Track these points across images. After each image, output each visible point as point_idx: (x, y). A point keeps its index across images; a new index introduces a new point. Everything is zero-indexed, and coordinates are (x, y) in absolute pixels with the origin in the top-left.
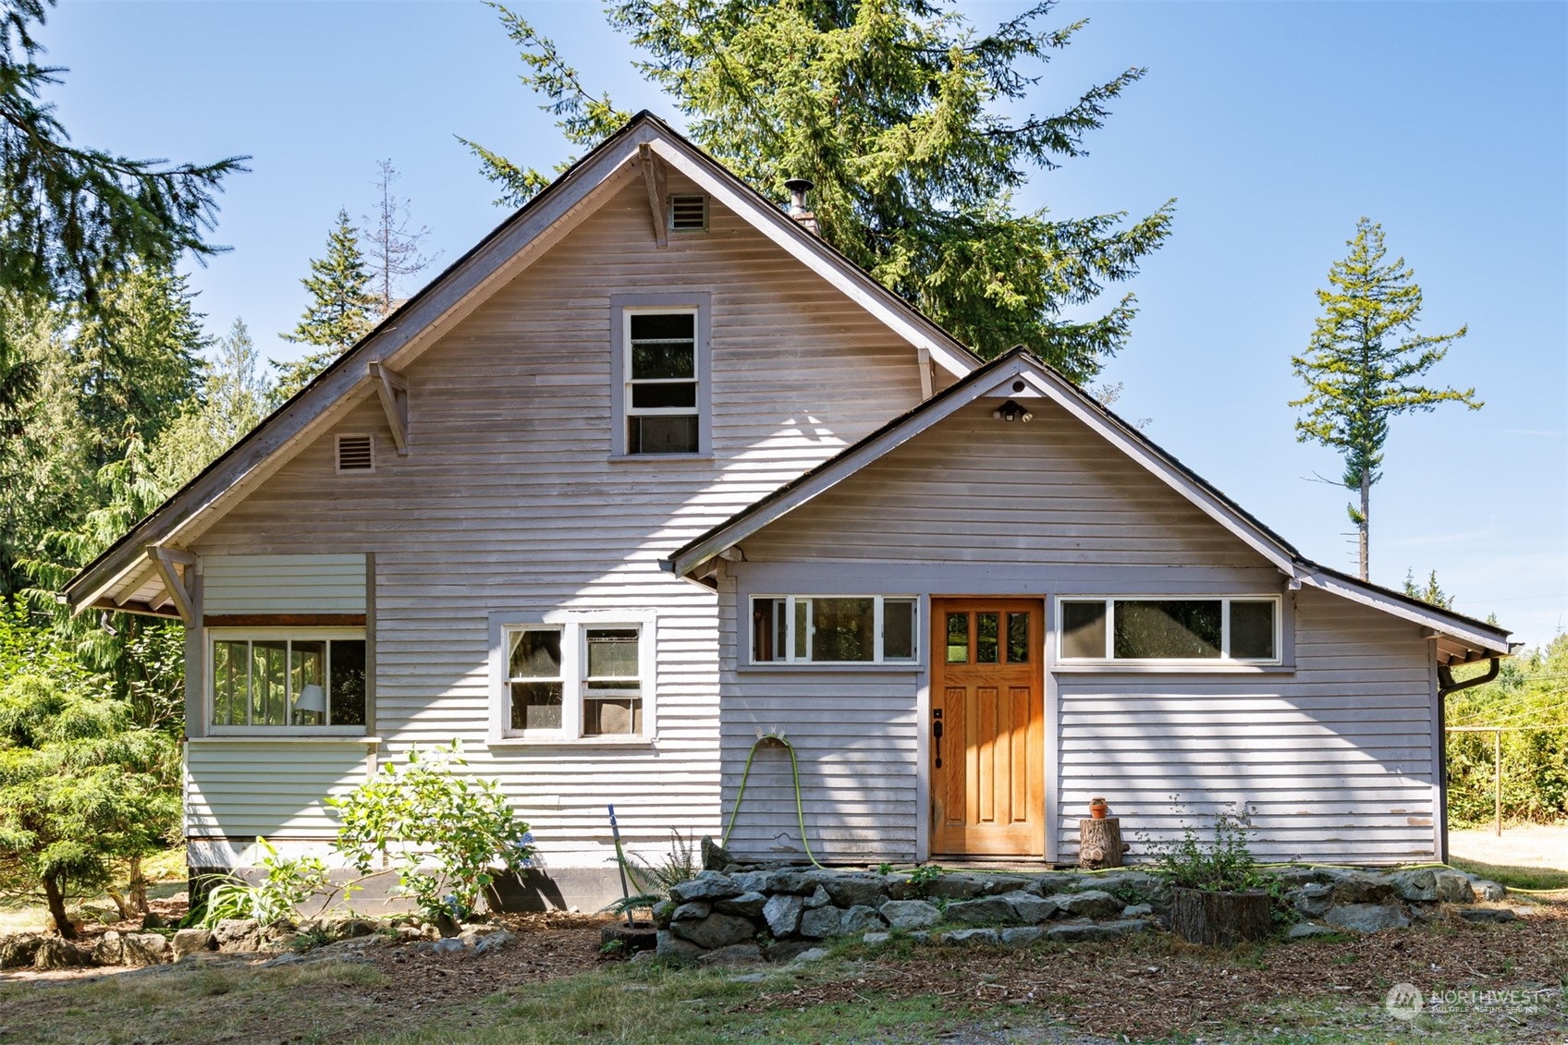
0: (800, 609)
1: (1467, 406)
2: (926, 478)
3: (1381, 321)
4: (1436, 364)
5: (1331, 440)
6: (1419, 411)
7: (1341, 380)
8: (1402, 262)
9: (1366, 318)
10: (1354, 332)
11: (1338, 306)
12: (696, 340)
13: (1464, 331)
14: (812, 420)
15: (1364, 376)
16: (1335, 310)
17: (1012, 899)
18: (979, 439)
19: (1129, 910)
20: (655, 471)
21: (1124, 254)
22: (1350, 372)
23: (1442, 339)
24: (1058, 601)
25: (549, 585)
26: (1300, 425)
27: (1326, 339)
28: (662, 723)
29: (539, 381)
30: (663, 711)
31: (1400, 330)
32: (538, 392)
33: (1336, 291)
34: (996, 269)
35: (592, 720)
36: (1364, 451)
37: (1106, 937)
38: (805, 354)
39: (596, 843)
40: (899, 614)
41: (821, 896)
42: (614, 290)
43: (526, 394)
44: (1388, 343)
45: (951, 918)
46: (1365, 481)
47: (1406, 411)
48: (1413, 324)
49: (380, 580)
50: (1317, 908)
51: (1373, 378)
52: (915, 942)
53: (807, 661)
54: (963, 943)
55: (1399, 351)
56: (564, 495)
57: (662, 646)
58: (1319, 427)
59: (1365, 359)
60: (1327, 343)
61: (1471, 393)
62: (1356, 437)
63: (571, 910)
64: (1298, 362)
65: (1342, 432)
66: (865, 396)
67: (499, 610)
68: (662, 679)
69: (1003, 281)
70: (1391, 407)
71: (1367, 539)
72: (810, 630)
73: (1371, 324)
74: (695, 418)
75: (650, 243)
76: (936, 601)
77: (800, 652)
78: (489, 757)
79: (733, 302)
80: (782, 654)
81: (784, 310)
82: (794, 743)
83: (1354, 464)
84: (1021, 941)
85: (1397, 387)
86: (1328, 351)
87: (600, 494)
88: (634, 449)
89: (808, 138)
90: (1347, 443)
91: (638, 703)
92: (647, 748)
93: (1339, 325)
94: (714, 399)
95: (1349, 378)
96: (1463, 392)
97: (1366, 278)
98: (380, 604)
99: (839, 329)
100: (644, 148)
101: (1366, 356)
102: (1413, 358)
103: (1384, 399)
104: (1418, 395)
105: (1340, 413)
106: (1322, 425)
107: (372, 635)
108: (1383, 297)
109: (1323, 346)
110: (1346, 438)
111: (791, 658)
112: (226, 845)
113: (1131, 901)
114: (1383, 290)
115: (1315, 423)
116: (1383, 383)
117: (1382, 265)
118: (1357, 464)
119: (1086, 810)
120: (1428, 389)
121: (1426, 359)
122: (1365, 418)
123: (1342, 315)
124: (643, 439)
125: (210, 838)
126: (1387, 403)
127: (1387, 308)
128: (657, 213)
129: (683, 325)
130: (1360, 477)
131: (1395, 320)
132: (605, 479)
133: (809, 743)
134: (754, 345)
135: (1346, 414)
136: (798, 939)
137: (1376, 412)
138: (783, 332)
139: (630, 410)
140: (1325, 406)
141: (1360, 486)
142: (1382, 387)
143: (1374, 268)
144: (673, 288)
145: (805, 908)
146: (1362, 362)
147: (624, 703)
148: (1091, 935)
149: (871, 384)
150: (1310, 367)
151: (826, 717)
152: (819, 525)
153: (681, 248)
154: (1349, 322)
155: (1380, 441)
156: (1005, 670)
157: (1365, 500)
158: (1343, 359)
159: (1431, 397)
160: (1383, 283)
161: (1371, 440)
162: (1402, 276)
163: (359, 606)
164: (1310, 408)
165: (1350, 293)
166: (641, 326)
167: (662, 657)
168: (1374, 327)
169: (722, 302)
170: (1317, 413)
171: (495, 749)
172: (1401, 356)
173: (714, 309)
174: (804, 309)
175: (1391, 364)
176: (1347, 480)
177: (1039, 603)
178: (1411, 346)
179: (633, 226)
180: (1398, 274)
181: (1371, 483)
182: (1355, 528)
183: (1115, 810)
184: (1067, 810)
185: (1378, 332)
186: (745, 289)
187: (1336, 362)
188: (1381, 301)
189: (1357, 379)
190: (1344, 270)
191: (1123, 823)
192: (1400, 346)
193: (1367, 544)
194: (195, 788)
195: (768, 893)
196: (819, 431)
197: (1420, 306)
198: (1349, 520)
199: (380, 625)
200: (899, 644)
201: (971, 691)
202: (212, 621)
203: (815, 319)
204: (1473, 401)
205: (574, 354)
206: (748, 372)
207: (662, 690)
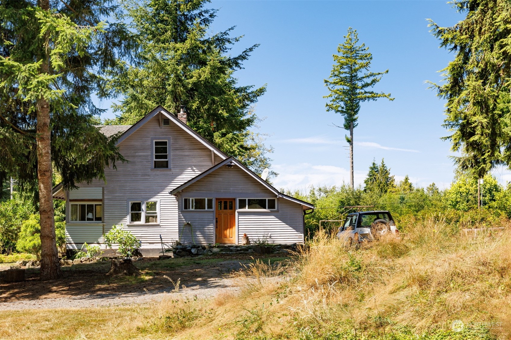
0: (192, 200)
1: (388, 99)
2: (215, 177)
3: (357, 67)
4: (377, 83)
5: (339, 111)
6: (371, 100)
7: (342, 88)
8: (364, 45)
9: (351, 65)
10: (347, 70)
11: (340, 61)
12: (168, 146)
13: (387, 72)
14: (194, 168)
15: (351, 87)
16: (339, 62)
17: (231, 248)
18: (224, 170)
19: (249, 250)
20: (160, 172)
21: (254, 96)
22: (345, 85)
23: (379, 74)
24: (238, 199)
25: (139, 193)
26: (327, 105)
27: (336, 73)
28: (161, 220)
29: (137, 154)
30: (161, 218)
31: (364, 70)
32: (137, 156)
33: (340, 55)
34: (221, 106)
35: (147, 220)
36: (351, 116)
37: (246, 253)
38: (189, 149)
39: (148, 244)
40: (210, 201)
41: (200, 248)
42: (152, 137)
43: (134, 156)
44: (360, 75)
45: (221, 250)
46: (352, 127)
47: (367, 101)
48: (368, 68)
49: (105, 192)
50: (279, 249)
51: (355, 88)
52: (217, 254)
53: (193, 209)
54: (224, 254)
55: (364, 78)
56: (142, 176)
57: (161, 205)
58: (334, 106)
59: (351, 81)
60: (337, 74)
61: (390, 95)
62: (348, 110)
63: (144, 256)
64: (326, 82)
65: (343, 108)
66: (201, 158)
67: (129, 198)
68: (161, 212)
69: (223, 109)
70: (361, 99)
71: (352, 148)
72: (194, 204)
73: (353, 68)
74: (167, 161)
75: (159, 128)
76: (216, 199)
77: (192, 208)
78: (127, 227)
79: (175, 139)
80: (189, 208)
81: (185, 141)
82: (191, 224)
83: (347, 120)
84: (233, 254)
85: (363, 91)
86: (338, 78)
87: (149, 176)
88: (155, 167)
89: (175, 76)
90: (345, 112)
91: (156, 217)
92: (158, 225)
93: (342, 68)
94: (171, 158)
95: (345, 87)
96: (387, 95)
97: (351, 50)
98: (105, 197)
99: (196, 145)
100: (160, 112)
101: (351, 80)
102: (369, 81)
103: (358, 96)
104: (371, 95)
105: (342, 101)
106: (335, 105)
107: (103, 203)
108: (358, 57)
109: (335, 75)
110: (344, 110)
111: (191, 209)
112: (74, 245)
113: (250, 249)
114: (358, 55)
115: (333, 105)
116: (358, 90)
117: (357, 45)
118: (349, 120)
119: (243, 235)
120: (374, 92)
121: (374, 81)
122: (351, 103)
123: (342, 64)
124: (157, 165)
125: (71, 243)
126: (359, 98)
127: (359, 62)
128: (161, 122)
129: (165, 143)
130: (350, 125)
131: (361, 67)
132: (150, 173)
133: (194, 224)
134: (179, 147)
135: (344, 101)
136: (197, 255)
137: (355, 101)
138: (185, 145)
139: (155, 160)
140: (336, 98)
141: (350, 128)
142: (358, 91)
143: (354, 47)
144: (163, 136)
145: (198, 250)
146: (350, 81)
147: (153, 217)
148: (243, 253)
149: (201, 155)
150: (331, 83)
151: (197, 219)
152: (196, 185)
153: (164, 129)
154: (345, 67)
155: (357, 111)
156: (228, 211)
157: (352, 134)
158: (343, 81)
159: (375, 96)
160: (358, 52)
161: (354, 111)
162: (365, 49)
163: (101, 198)
164: (331, 99)
165: (345, 55)
166: (157, 143)
167: (161, 208)
168: (354, 69)
169: (173, 139)
170: (333, 101)
171: (128, 225)
172: (364, 80)
173: (171, 140)
174: (189, 141)
175: (361, 82)
176: (345, 126)
177: (235, 199)
178: (368, 76)
179: (156, 124)
180: (363, 49)
181: (354, 127)
182: (348, 144)
183: (248, 235)
184: (240, 236)
185: (356, 71)
186: (177, 137)
187: (340, 82)
188: (357, 59)
189: (348, 88)
190: (343, 47)
191: (249, 238)
192: (364, 76)
193: (352, 150)
194: (68, 233)
195: (192, 248)
196: (196, 170)
197: (371, 62)
198: (346, 141)
199: (105, 201)
200: (210, 207)
201: (223, 214)
202: (71, 201)
203: (191, 143)
204: (390, 98)
205: (144, 149)
206: (178, 153)
207: (161, 214)
